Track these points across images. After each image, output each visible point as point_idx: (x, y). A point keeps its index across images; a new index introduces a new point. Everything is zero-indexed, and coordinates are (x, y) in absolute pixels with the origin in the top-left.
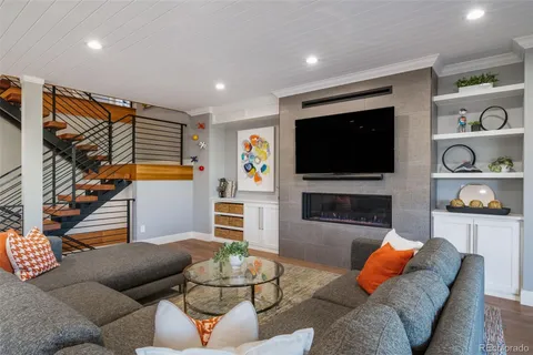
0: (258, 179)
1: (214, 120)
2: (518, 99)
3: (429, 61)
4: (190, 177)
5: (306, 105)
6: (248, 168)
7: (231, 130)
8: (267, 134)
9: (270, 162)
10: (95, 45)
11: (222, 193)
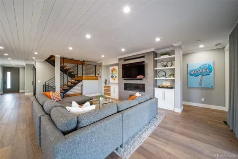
0: (114, 80)
1: (103, 64)
2: (173, 59)
3: (153, 50)
4: (97, 79)
5: (125, 60)
6: (112, 77)
7: (108, 66)
8: (116, 68)
9: (117, 75)
10: (71, 48)
11: (106, 83)
